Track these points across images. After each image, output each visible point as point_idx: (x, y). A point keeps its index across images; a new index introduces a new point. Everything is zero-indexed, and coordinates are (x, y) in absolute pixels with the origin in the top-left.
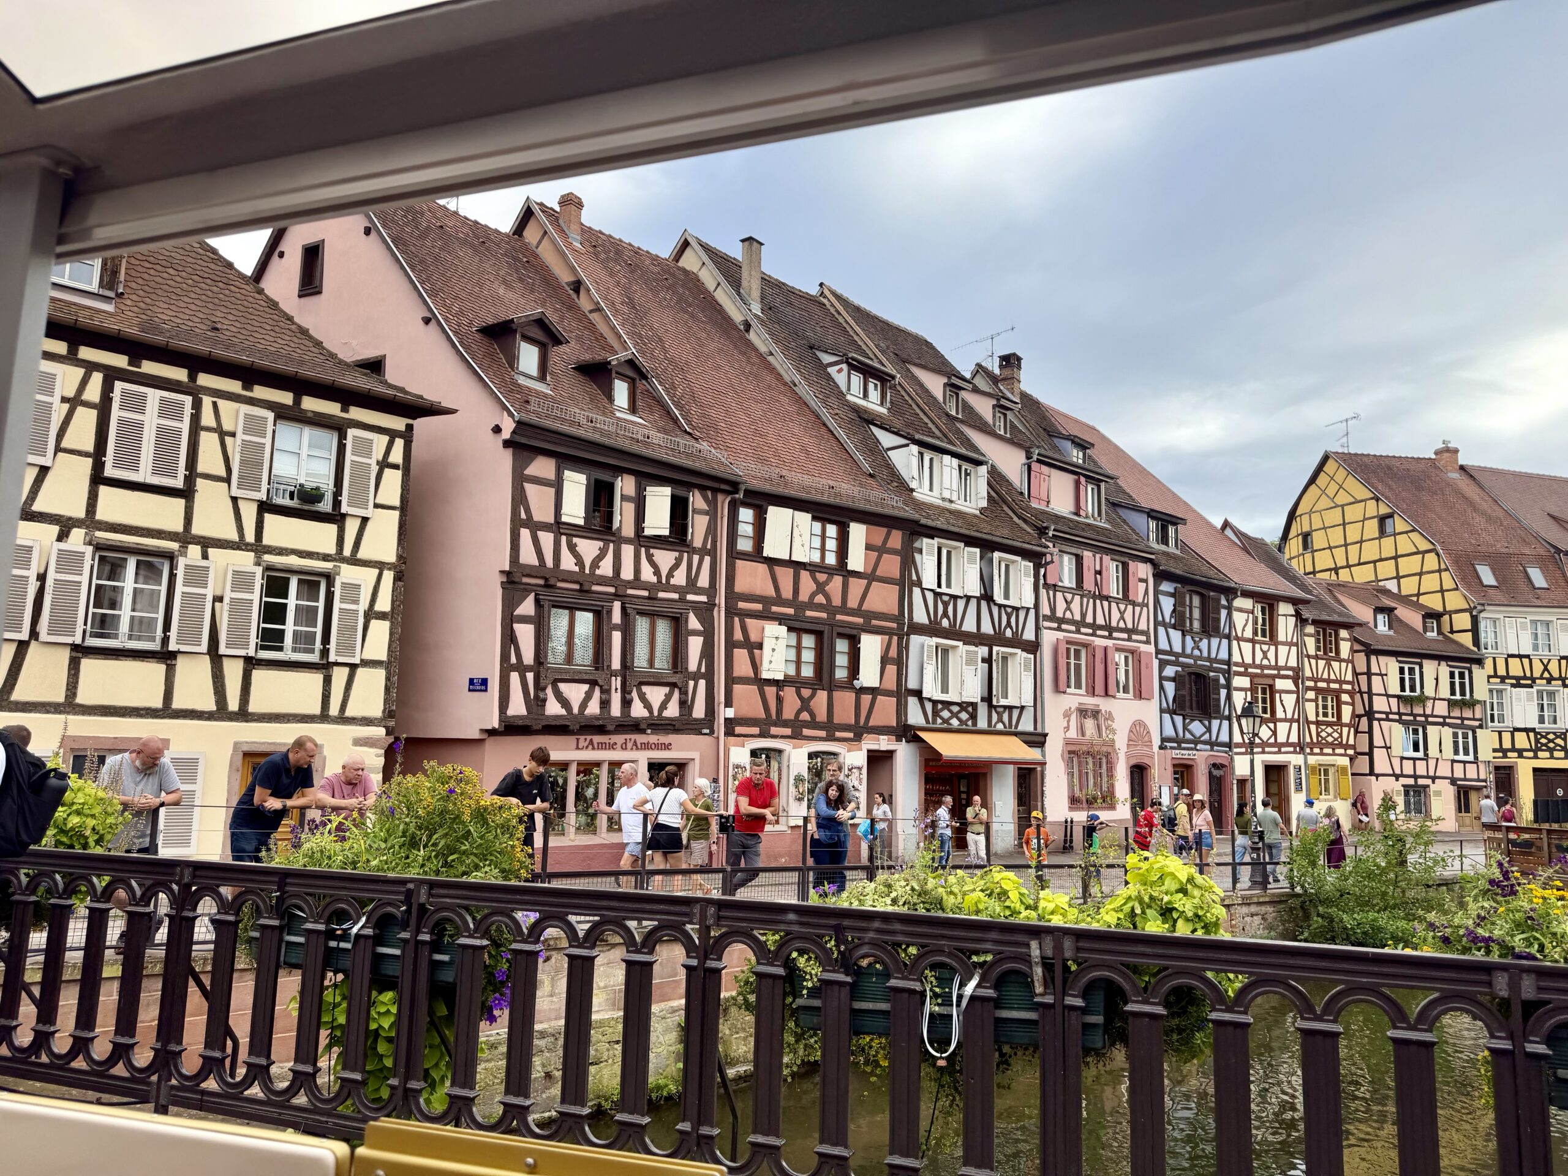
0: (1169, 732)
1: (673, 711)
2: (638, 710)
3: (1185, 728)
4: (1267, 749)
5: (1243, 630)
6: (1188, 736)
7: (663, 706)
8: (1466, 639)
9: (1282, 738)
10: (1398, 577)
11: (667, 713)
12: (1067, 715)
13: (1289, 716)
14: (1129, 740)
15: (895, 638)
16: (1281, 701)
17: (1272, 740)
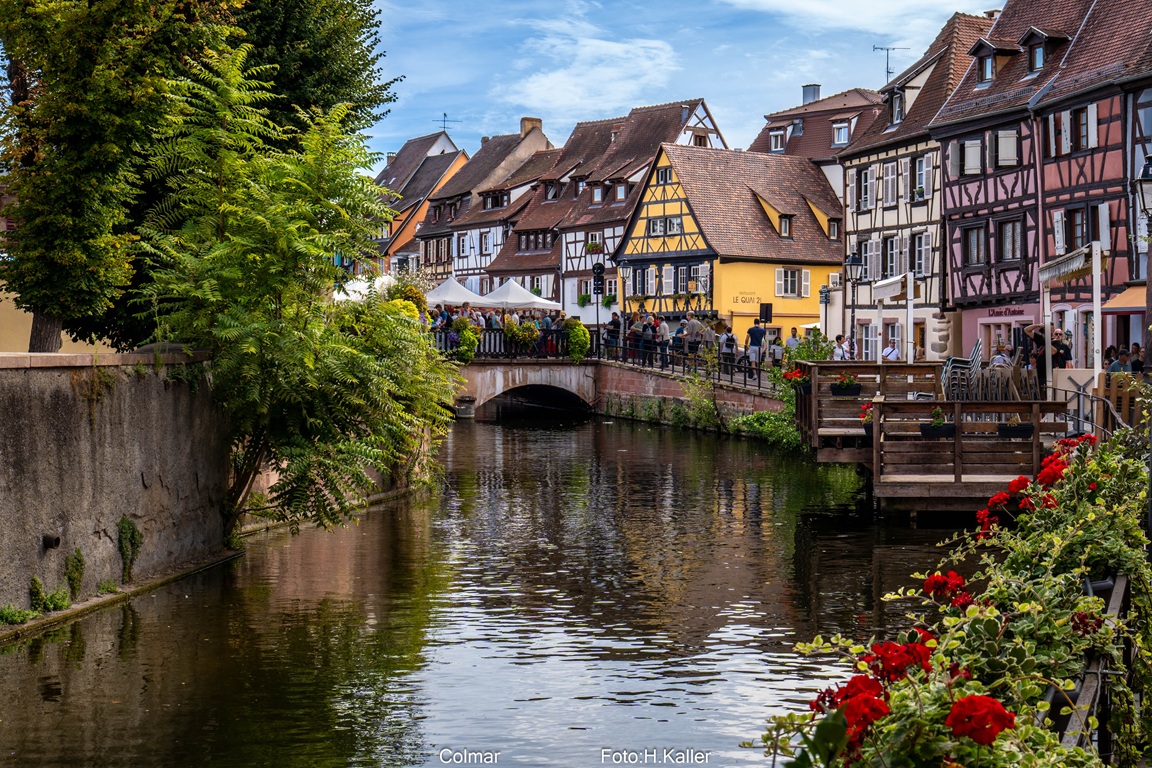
1: (1021, 288)
2: (1005, 290)
7: (1017, 285)
11: (1019, 290)
15: (1123, 200)
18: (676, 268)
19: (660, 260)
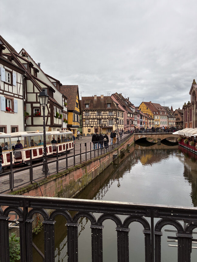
5: (143, 118)
8: (153, 118)
10: (148, 113)
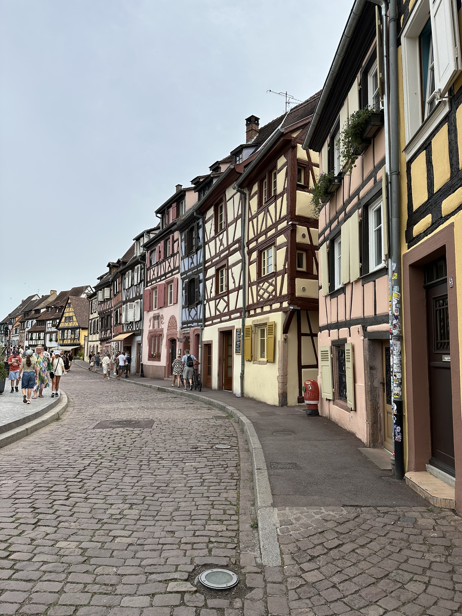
0: (184, 319)
3: (189, 315)
4: (223, 319)
5: (210, 233)
6: (191, 319)
7: (110, 334)
9: (232, 307)
12: (150, 321)
13: (237, 285)
14: (168, 327)
15: (121, 307)
16: (232, 274)
17: (226, 310)
18: (72, 331)
19: (68, 329)
